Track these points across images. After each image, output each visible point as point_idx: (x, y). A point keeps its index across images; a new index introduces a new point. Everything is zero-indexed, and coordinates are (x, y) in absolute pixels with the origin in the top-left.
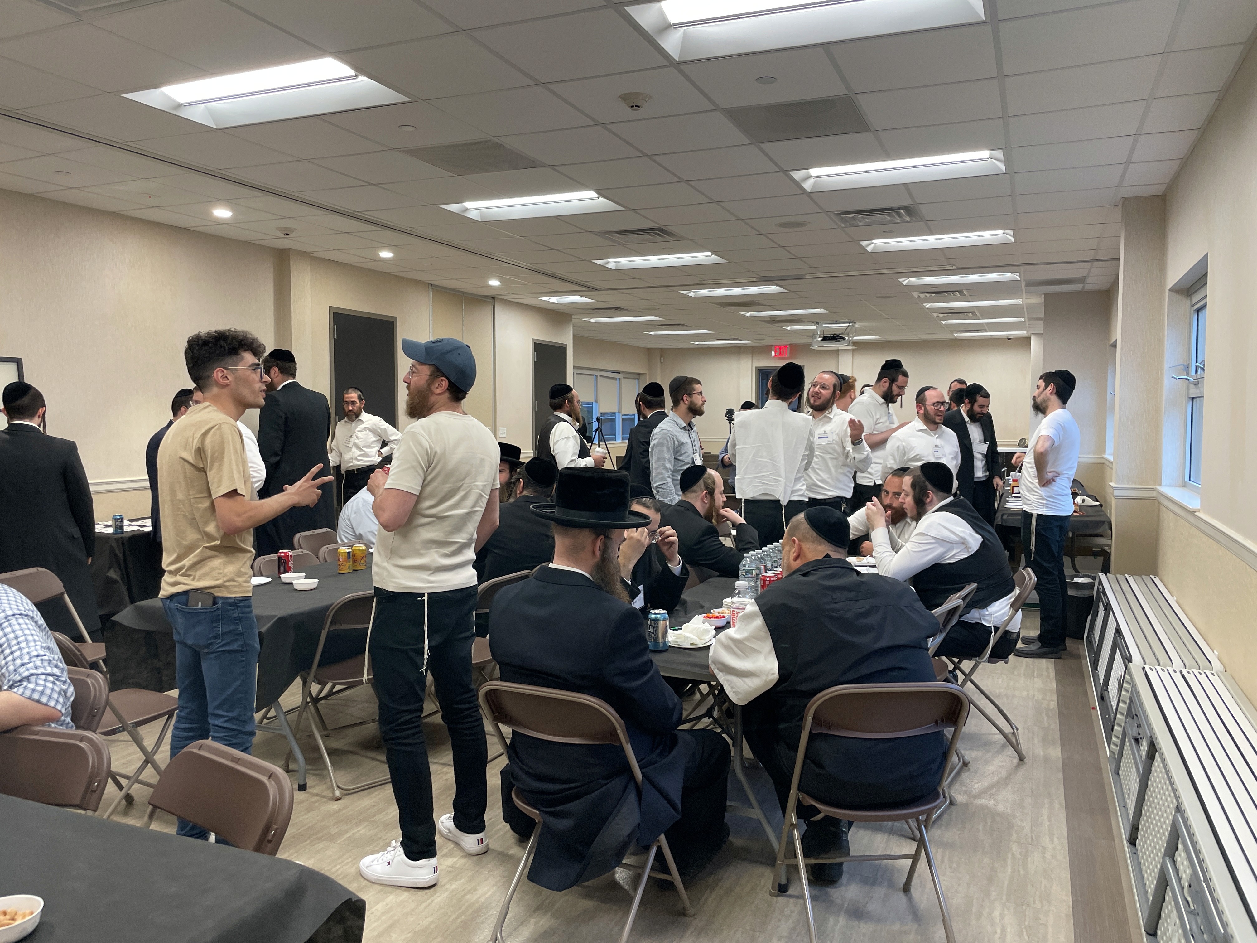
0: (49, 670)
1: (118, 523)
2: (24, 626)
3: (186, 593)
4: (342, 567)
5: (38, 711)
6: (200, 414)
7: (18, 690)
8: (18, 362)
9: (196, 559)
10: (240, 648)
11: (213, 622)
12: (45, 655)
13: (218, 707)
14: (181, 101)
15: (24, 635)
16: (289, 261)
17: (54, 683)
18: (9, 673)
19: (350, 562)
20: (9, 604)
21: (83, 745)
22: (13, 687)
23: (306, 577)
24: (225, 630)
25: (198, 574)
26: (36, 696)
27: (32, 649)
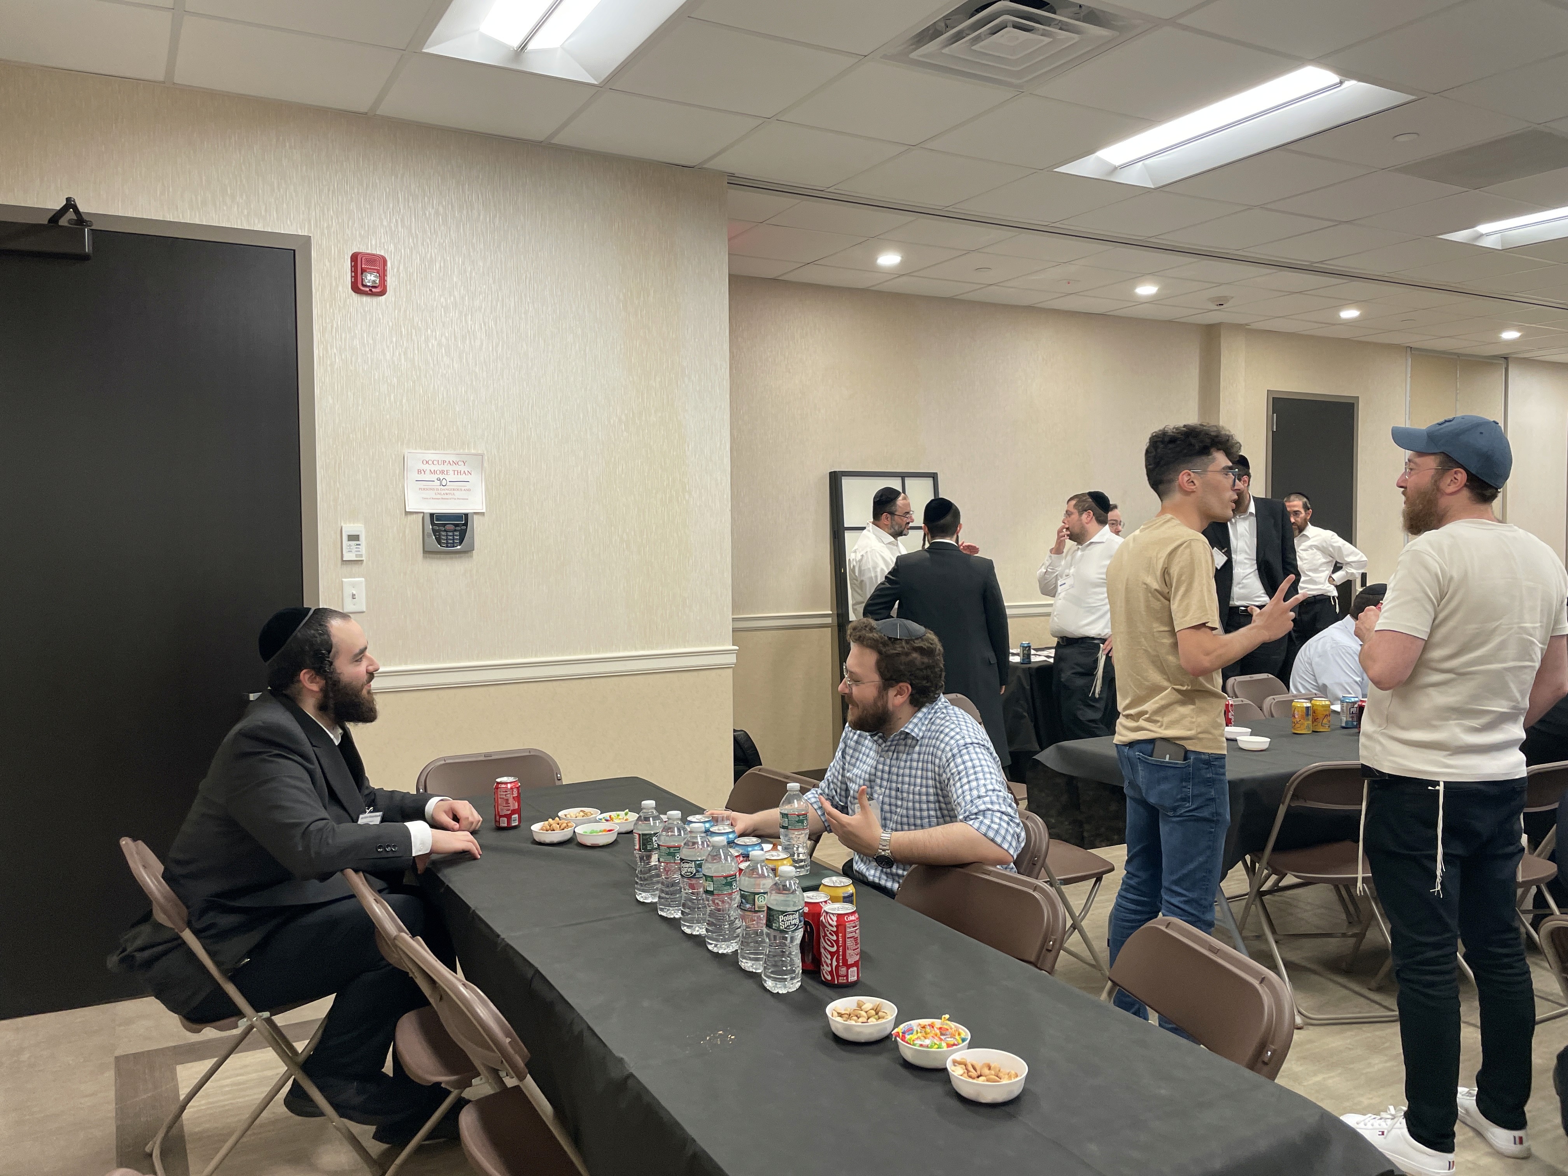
0: (1004, 809)
1: (1026, 651)
2: (981, 756)
3: (1152, 741)
4: (1298, 725)
5: (990, 851)
6: (1163, 529)
7: (973, 823)
8: (934, 476)
9: (1163, 702)
10: (1211, 817)
11: (1182, 780)
12: (1000, 791)
13: (1177, 882)
14: (1117, 163)
15: (981, 766)
16: (1220, 336)
17: (1008, 824)
18: (966, 803)
19: (1308, 720)
20: (968, 731)
21: (1036, 894)
22: (968, 819)
23: (1252, 734)
24: (1196, 792)
25: (1166, 720)
26: (991, 834)
27: (988, 782)
